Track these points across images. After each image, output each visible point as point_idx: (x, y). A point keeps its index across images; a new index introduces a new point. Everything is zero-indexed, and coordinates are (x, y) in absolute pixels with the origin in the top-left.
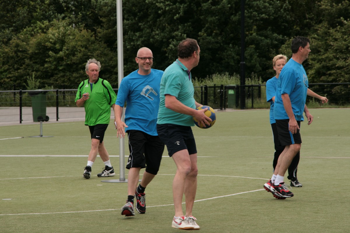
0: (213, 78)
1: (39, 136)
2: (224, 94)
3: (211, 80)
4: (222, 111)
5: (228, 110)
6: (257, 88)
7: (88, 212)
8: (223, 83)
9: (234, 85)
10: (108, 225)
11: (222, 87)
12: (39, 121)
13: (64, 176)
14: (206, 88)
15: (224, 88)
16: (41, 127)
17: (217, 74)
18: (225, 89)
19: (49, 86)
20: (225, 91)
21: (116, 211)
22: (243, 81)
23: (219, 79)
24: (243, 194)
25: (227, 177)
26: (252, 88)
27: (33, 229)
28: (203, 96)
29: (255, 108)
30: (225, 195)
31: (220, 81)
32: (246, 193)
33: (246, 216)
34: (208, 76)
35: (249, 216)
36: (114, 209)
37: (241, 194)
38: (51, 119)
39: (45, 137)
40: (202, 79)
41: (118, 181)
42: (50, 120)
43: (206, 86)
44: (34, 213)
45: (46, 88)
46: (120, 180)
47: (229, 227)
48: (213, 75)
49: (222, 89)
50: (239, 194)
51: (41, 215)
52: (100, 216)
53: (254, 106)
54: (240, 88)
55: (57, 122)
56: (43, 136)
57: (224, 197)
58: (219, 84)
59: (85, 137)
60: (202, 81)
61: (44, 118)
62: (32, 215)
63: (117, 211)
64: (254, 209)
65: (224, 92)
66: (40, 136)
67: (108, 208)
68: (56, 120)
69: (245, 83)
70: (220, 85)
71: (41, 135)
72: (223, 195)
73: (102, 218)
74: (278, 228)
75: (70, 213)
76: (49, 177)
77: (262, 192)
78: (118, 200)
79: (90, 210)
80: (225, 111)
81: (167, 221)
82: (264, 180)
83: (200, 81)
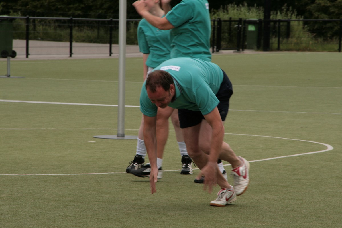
0: (228, 9)
1: (6, 75)
2: (242, 30)
3: (225, 11)
4: (239, 53)
5: (247, 52)
6: (286, 23)
7: (81, 175)
8: (241, 17)
9: (255, 19)
10: (108, 193)
11: (240, 21)
12: (5, 57)
13: (45, 129)
14: (220, 21)
15: (243, 23)
16: (8, 64)
17: (234, 5)
18: (244, 25)
19: (14, 12)
20: (244, 26)
21: (116, 175)
22: (267, 15)
23: (235, 11)
24: (279, 158)
25: (256, 137)
26: (279, 24)
27: (12, 195)
28: (216, 32)
29: (282, 50)
30: (256, 159)
31: (237, 13)
32: (283, 158)
33: (286, 187)
34: (221, 6)
35: (291, 187)
36: (114, 172)
37: (277, 159)
38: (19, 55)
39: (14, 78)
40: (215, 10)
41: (115, 137)
42: (17, 56)
43: (219, 19)
44: (10, 174)
45: (11, 14)
46: (118, 136)
47: (266, 200)
48: (228, 5)
49: (241, 24)
50: (275, 159)
51: (19, 176)
52: (97, 181)
53: (281, 47)
54: (263, 24)
55: (27, 59)
56: (11, 77)
57: (256, 162)
58: (236, 17)
59: (65, 79)
60: (215, 13)
61: (10, 54)
62: (7, 176)
63: (118, 176)
64: (296, 179)
65: (242, 28)
66: (6, 77)
67: (106, 171)
68: (25, 56)
69: (269, 17)
70: (238, 19)
71: (8, 75)
72: (253, 160)
73: (99, 183)
74: (330, 204)
75: (57, 175)
76: (25, 129)
77: (303, 157)
78: (118, 162)
79: (82, 173)
80: (243, 53)
81: (184, 190)
82: (304, 142)
83: (213, 13)
